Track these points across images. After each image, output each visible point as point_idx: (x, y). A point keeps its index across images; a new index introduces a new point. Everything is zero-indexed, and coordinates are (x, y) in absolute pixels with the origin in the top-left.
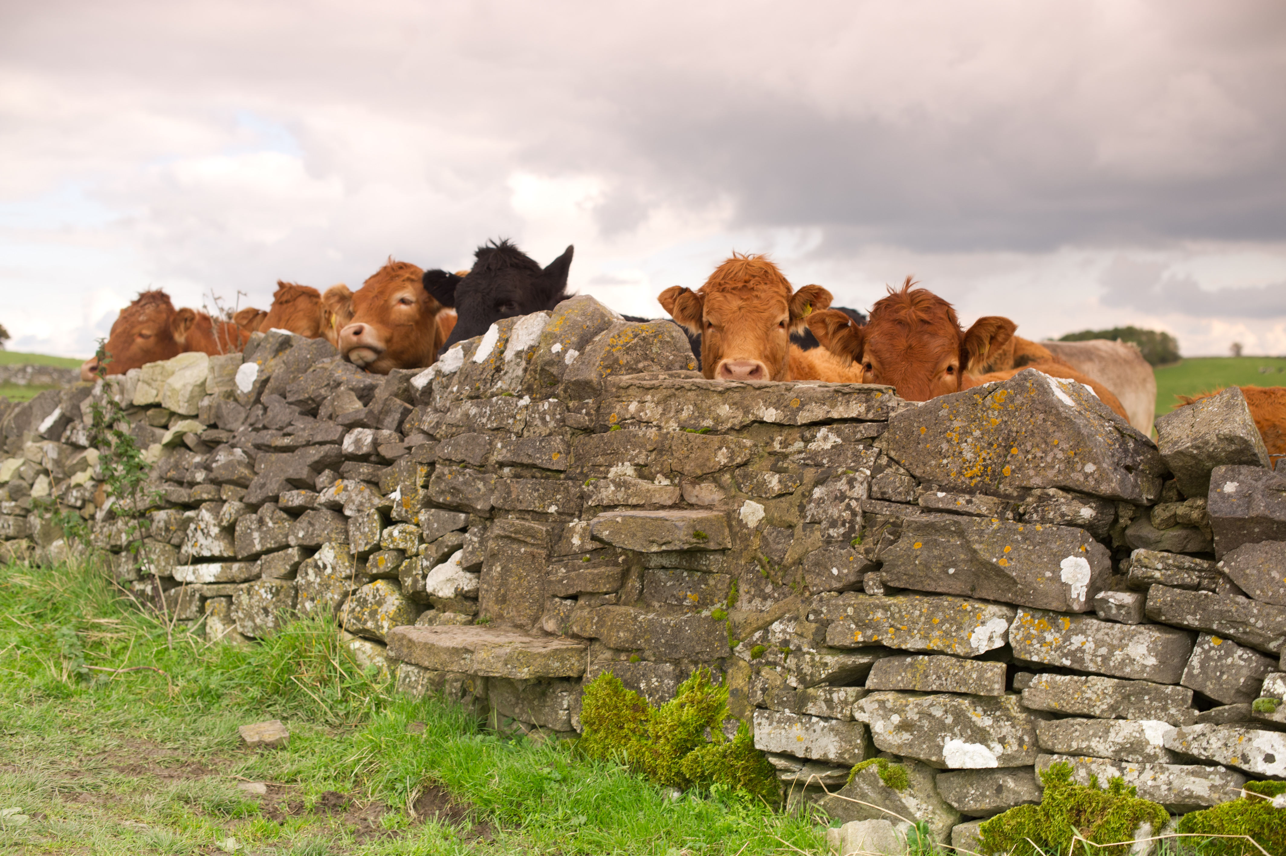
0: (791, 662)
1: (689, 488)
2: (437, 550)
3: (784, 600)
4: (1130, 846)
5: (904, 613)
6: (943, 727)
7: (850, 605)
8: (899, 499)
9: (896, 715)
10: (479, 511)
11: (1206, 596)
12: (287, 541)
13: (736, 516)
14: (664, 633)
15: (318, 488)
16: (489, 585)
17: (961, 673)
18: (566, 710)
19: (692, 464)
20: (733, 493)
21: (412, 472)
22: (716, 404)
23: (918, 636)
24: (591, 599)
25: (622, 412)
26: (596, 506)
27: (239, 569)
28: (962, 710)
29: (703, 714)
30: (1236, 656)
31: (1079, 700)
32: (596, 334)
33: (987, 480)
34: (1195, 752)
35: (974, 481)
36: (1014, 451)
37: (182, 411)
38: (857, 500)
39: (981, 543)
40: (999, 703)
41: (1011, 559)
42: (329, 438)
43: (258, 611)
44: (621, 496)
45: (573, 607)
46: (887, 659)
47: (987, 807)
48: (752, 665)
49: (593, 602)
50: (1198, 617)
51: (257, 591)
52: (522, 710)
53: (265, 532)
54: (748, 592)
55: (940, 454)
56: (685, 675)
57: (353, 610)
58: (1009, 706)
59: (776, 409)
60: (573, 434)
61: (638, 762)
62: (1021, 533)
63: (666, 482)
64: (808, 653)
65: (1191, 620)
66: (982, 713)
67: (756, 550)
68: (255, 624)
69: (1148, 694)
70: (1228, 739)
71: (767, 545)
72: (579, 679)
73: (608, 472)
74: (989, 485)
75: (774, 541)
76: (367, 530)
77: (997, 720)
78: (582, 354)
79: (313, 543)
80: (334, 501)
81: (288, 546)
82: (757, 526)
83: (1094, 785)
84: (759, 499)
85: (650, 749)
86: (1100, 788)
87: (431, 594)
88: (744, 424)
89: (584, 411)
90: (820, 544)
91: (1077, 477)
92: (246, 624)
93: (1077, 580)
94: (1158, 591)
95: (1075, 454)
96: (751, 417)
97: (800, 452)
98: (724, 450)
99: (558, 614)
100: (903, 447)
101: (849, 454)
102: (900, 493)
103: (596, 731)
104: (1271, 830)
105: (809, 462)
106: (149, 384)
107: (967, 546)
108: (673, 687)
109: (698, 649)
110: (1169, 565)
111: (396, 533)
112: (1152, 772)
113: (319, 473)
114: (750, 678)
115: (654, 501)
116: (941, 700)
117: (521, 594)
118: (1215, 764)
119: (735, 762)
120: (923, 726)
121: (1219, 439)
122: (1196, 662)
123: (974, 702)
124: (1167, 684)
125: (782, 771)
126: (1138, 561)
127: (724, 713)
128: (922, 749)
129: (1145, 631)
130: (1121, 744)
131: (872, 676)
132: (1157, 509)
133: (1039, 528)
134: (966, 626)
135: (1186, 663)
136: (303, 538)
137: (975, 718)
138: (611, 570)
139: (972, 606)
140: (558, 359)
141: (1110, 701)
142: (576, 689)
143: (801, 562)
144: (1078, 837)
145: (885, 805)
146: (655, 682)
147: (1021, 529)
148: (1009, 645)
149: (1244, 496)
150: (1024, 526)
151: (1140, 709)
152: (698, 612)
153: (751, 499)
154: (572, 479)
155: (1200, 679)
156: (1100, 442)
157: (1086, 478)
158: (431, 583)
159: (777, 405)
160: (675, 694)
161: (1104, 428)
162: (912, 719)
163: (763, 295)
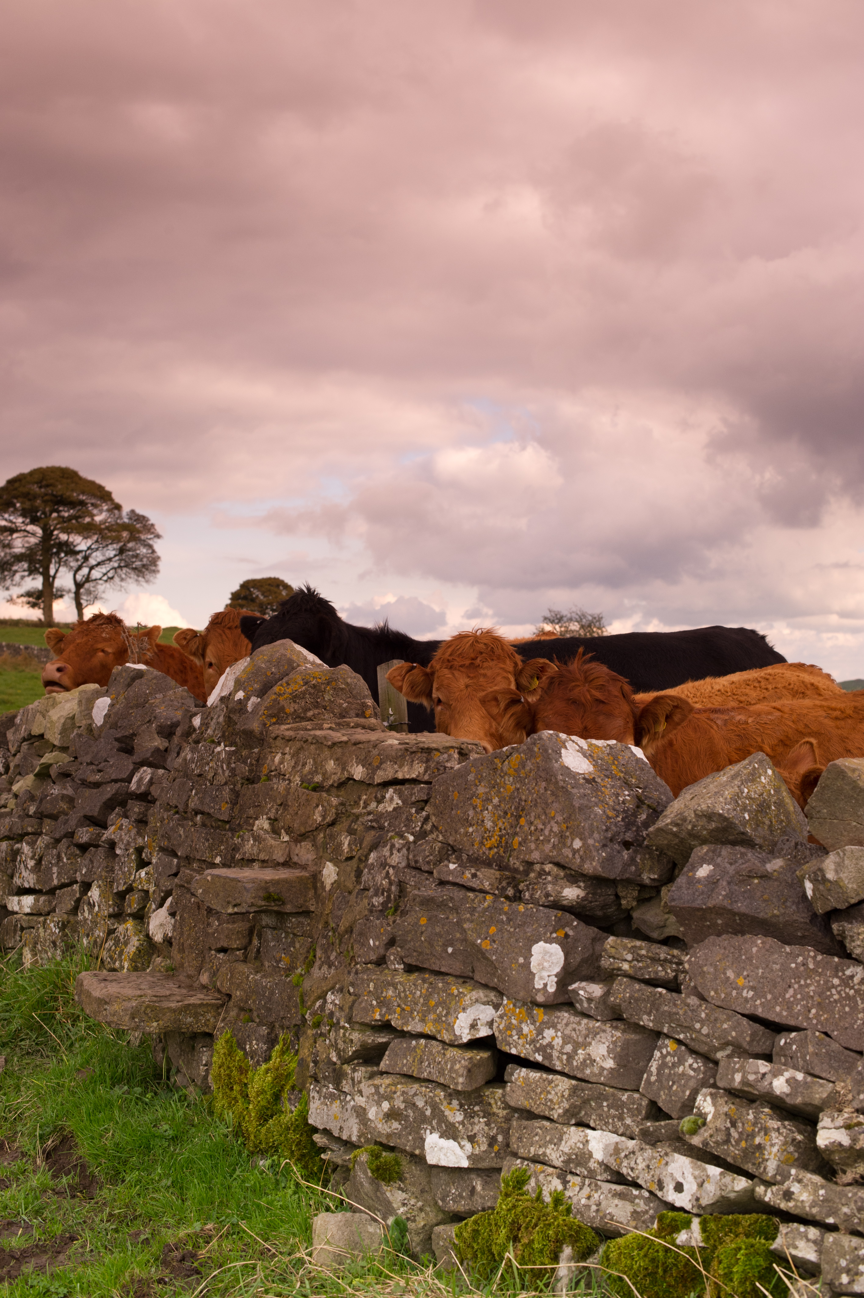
0: (333, 1035)
1: (295, 846)
2: (160, 894)
3: (340, 969)
4: (553, 1270)
5: (408, 993)
6: (424, 1119)
7: (372, 980)
8: (427, 869)
9: (387, 1102)
11: (660, 993)
12: (75, 877)
13: (320, 877)
14: (264, 995)
15: (106, 825)
17: (442, 1062)
18: (206, 1065)
19: (299, 821)
20: (321, 854)
22: (326, 759)
23: (417, 1018)
24: (230, 954)
25: (271, 763)
26: (241, 858)
27: (45, 901)
28: (436, 1102)
29: (278, 1083)
30: (687, 1064)
31: (543, 1101)
32: (282, 680)
33: (501, 851)
34: (624, 1171)
35: (492, 852)
36: (522, 821)
37: (56, 743)
38: (394, 867)
39: (472, 922)
40: (482, 1096)
41: (494, 941)
42: (122, 776)
43: (50, 945)
44: (255, 851)
45: (222, 961)
46: (399, 1040)
47: (462, 1209)
48: (313, 1035)
49: (229, 957)
50: (652, 1018)
51: (49, 925)
52: (183, 1062)
53: (61, 868)
54: (320, 959)
55: (468, 822)
56: (276, 1039)
57: (111, 948)
58: (492, 1101)
59: (363, 766)
60: (242, 784)
61: (239, 1126)
62: (506, 913)
63: (286, 838)
64: (343, 1027)
65: (647, 1021)
66: (458, 1107)
67: (328, 914)
68: (48, 957)
69: (607, 1100)
70: (650, 1160)
71: (334, 910)
72: (212, 1036)
73: (253, 825)
74: (502, 857)
75: (339, 906)
76: (126, 869)
77: (470, 1115)
79: (91, 880)
80: (111, 840)
81: (76, 882)
82: (331, 890)
83: (539, 1198)
84: (335, 862)
85: (249, 1113)
86: (543, 1202)
87: (151, 938)
88: (341, 781)
89: (249, 761)
90: (366, 912)
91: (567, 852)
92: (43, 956)
93: (543, 969)
94: (621, 985)
95: (567, 827)
96: (346, 775)
97: (369, 813)
98: (320, 808)
99: (212, 967)
100: (443, 813)
101: (404, 817)
102: (428, 863)
103: (219, 1090)
104: (665, 1271)
105: (374, 824)
106: (44, 716)
107: (460, 924)
108: (266, 1051)
109: (282, 1013)
110: (642, 956)
112: (589, 1189)
113: (113, 809)
114: (313, 1048)
116: (424, 1089)
117: (190, 945)
118: (638, 1186)
119: (292, 1136)
120: (408, 1116)
121: (696, 815)
122: (654, 1069)
123: (450, 1095)
124: (626, 1090)
125: (324, 1150)
126: (605, 950)
127: (291, 1083)
128: (408, 1141)
129: (609, 1030)
130: (569, 1155)
131: (386, 1057)
132: (664, 890)
133: (521, 908)
134: (452, 1011)
135: (645, 1069)
136: (85, 875)
137: (447, 1113)
138: (241, 926)
139: (458, 989)
140: (239, 707)
141: (566, 1105)
142: (210, 1046)
143: (352, 931)
144: (510, 1255)
145: (377, 1197)
146: (254, 1045)
147: (506, 908)
148: (493, 1035)
149: (712, 882)
150: (510, 905)
151: (600, 1116)
152: (287, 976)
153: (330, 861)
154: (231, 830)
155: (655, 1088)
156: (596, 815)
157: (574, 855)
158: (151, 927)
159: (364, 762)
160: (267, 1059)
161: (617, 797)
162: (399, 1108)
163: (489, 673)
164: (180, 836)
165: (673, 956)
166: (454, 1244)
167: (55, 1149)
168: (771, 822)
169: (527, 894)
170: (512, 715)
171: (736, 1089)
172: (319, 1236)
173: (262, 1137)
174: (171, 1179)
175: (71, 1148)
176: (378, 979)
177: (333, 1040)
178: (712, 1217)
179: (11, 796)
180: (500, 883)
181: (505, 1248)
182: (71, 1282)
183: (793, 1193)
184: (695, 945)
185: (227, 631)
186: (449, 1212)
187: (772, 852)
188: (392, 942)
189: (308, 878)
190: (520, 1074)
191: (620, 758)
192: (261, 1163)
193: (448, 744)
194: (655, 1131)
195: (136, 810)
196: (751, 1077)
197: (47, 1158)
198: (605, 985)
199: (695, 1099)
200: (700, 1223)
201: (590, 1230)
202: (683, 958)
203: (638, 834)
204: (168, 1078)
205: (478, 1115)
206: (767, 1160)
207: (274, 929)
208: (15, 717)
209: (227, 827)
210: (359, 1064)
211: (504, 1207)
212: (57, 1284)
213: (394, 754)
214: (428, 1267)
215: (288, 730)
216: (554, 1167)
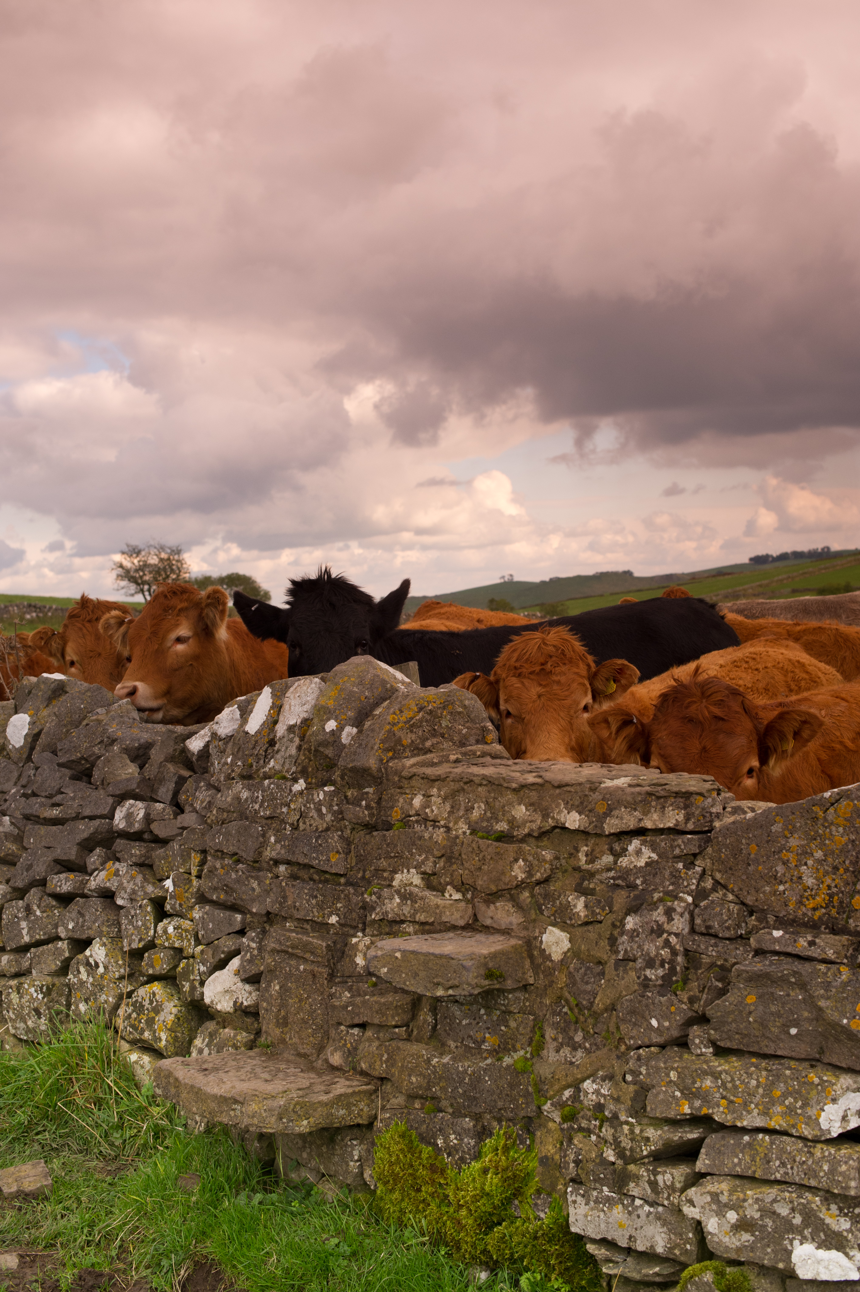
0: (607, 1132)
1: (482, 907)
2: (213, 954)
3: (598, 1053)
5: (738, 1083)
6: (791, 1228)
7: (673, 1069)
8: (727, 936)
9: (733, 1211)
10: (255, 914)
12: (57, 932)
13: (538, 944)
14: (461, 1081)
15: (89, 870)
16: (268, 1003)
17: (810, 1162)
18: (357, 1161)
19: (485, 878)
20: (533, 917)
21: (186, 858)
22: (511, 804)
23: (756, 1111)
24: (378, 1032)
25: (406, 807)
26: (381, 920)
27: (9, 961)
28: (813, 1210)
29: (509, 1185)
32: (377, 705)
33: (834, 912)
35: (818, 914)
38: (677, 935)
39: (828, 998)
42: (99, 812)
43: (30, 1012)
44: (407, 910)
45: (361, 1037)
46: (719, 1135)
48: (562, 1130)
49: (381, 1035)
51: (27, 990)
52: (309, 1154)
53: (33, 922)
54: (555, 1039)
55: (776, 879)
56: (487, 1132)
57: (130, 1015)
59: (580, 813)
60: (353, 829)
61: (439, 1232)
63: (457, 896)
64: (627, 1123)
67: (562, 988)
68: (28, 1027)
71: (574, 983)
72: (370, 1126)
73: (392, 879)
74: (836, 918)
75: (582, 979)
76: (140, 923)
78: (360, 732)
79: (84, 937)
80: (104, 888)
81: (59, 938)
82: (562, 960)
84: (564, 927)
85: (451, 1218)
87: (209, 1006)
88: (543, 830)
89: (364, 803)
90: (636, 987)
92: (18, 1025)
96: (551, 823)
98: (521, 862)
99: (345, 1045)
100: (731, 869)
101: (667, 874)
102: (728, 928)
103: (392, 1191)
105: (619, 882)
107: (810, 1001)
108: (474, 1146)
109: (500, 1104)
111: (171, 929)
113: (91, 851)
114: (562, 1144)
115: (444, 919)
116: (787, 1194)
117: (303, 1019)
119: (547, 1247)
120: (764, 1226)
123: (831, 1200)
125: (605, 1262)
127: (532, 1185)
128: (766, 1254)
131: (703, 1156)
134: (813, 1102)
136: (73, 930)
137: (828, 1220)
140: (332, 738)
142: (367, 1139)
143: (614, 1009)
146: (453, 1140)
152: (498, 1060)
153: (554, 925)
158: (205, 993)
159: (580, 808)
162: (752, 1217)
163: (562, 679)
164: (253, 889)
176: (684, 1068)
180: (848, 950)
188: (693, 1023)
189: (522, 947)
193: (709, 786)
195: (132, 851)
207: (463, 1003)
210: (660, 1165)
215: (413, 766)
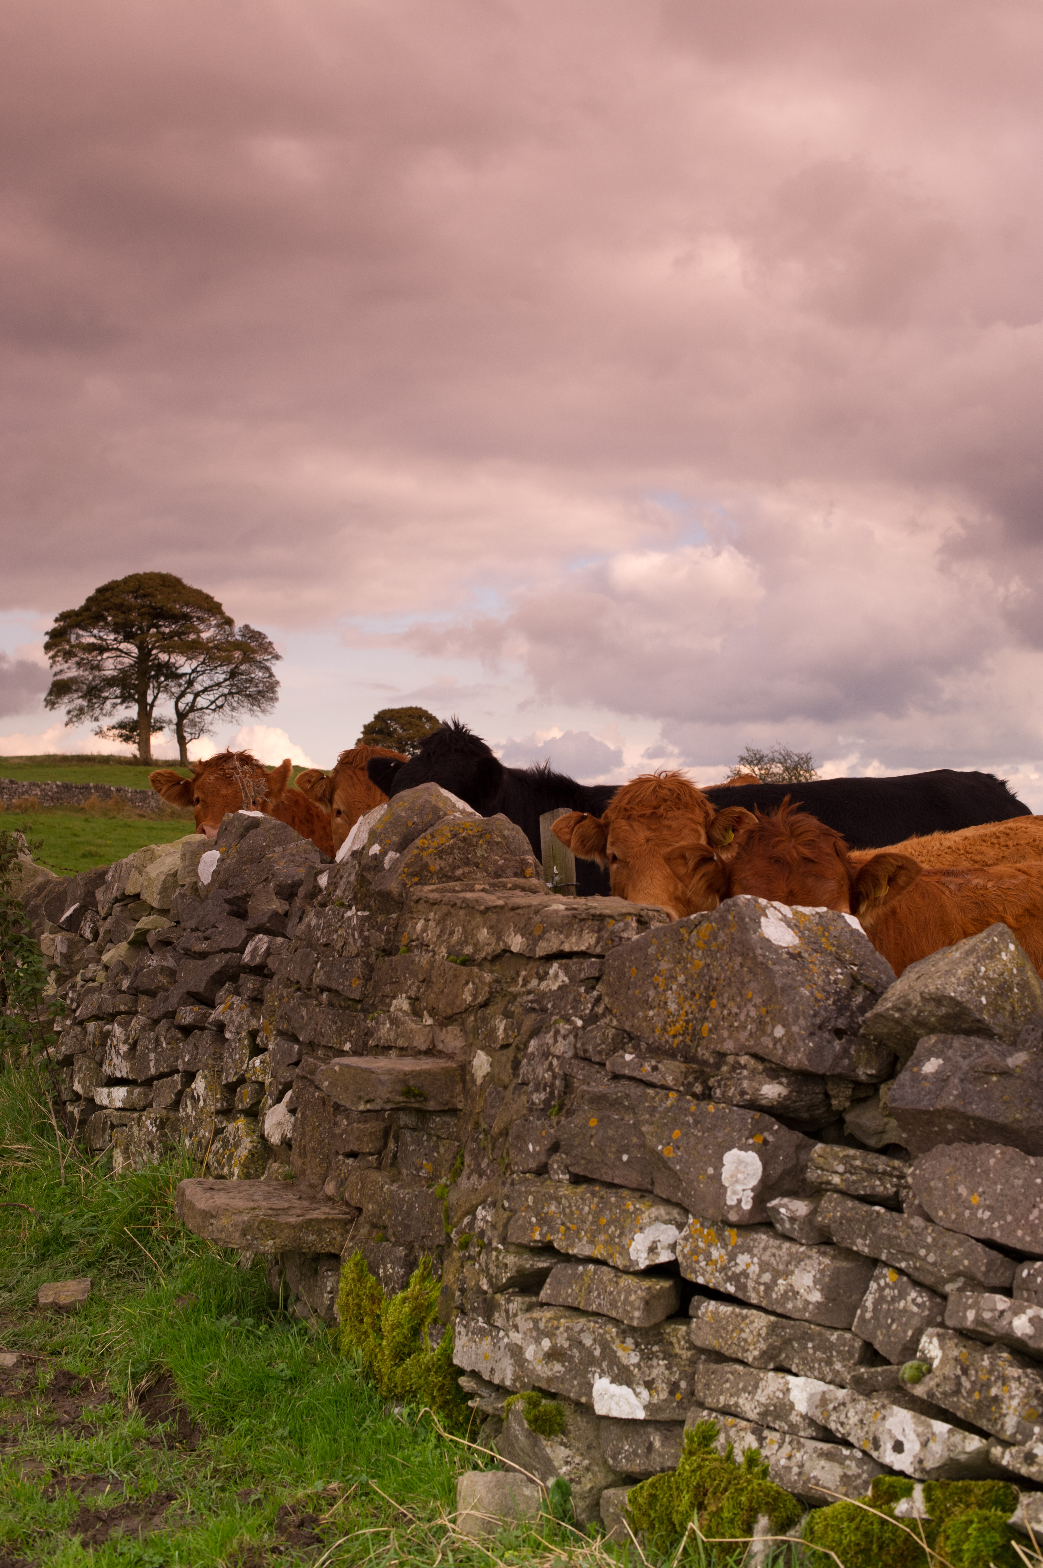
0: (484, 1259)
1: (440, 1031)
2: (278, 1087)
3: (493, 1179)
4: (746, 1544)
5: (574, 1208)
6: (592, 1361)
7: (531, 1193)
9: (547, 1339)
11: (878, 1213)
12: (176, 1065)
13: (470, 1069)
14: (401, 1209)
15: (214, 1003)
16: (297, 1133)
17: (614, 1292)
18: (330, 1292)
19: (445, 1001)
20: (471, 1041)
22: (478, 927)
23: (585, 1239)
25: (412, 931)
27: (140, 1094)
28: (607, 1341)
29: (417, 1315)
31: (736, 1341)
33: (688, 1039)
34: (833, 1426)
35: (677, 1041)
36: (713, 1004)
37: (155, 904)
38: (558, 1057)
39: (652, 1124)
40: (661, 1334)
41: (678, 1148)
42: (234, 945)
43: (145, 1146)
44: (392, 1036)
45: (351, 1167)
46: (563, 1265)
47: (636, 1469)
48: (460, 1258)
49: (360, 1163)
50: (867, 1242)
51: (145, 1122)
52: (304, 1288)
53: (159, 1054)
54: (469, 1166)
55: (647, 1004)
56: (415, 1263)
57: (218, 1151)
58: (674, 1340)
59: (523, 936)
60: (377, 956)
61: (370, 1365)
62: (693, 1114)
63: (430, 1021)
64: (496, 1249)
65: (861, 1246)
66: (633, 1347)
67: (479, 1113)
68: (143, 1161)
69: (812, 1340)
70: (864, 1413)
71: (486, 1108)
72: (338, 1258)
73: (390, 1005)
74: (689, 1046)
75: (490, 1104)
76: (237, 1057)
77: (647, 1357)
78: (399, 857)
79: (195, 1069)
80: (219, 1021)
81: (178, 1071)
82: (483, 1084)
83: (729, 1457)
84: (488, 1050)
85: (381, 1350)
86: (734, 1462)
87: (267, 1140)
88: (496, 953)
89: (386, 928)
90: (524, 1111)
91: (767, 1041)
92: (137, 1160)
93: (737, 1181)
94: (830, 1202)
95: (767, 1012)
96: (502, 946)
97: (529, 992)
98: (471, 985)
99: (339, 1175)
100: (618, 993)
101: (571, 997)
102: (600, 1052)
104: (881, 1548)
105: (535, 1005)
106: (140, 873)
107: (638, 1126)
108: (403, 1276)
109: (423, 1231)
110: (856, 1167)
111: (258, 1064)
112: (789, 1448)
113: (223, 985)
114: (459, 1273)
115: (415, 1044)
116: (592, 1324)
117: (313, 1148)
118: (849, 1445)
119: (434, 1378)
120: (572, 1357)
121: (923, 998)
122: (869, 1304)
123: (624, 1332)
124: (836, 1329)
125: (471, 1396)
126: (812, 1160)
127: (432, 1315)
128: (573, 1386)
129: (815, 1256)
130: (766, 1406)
131: (547, 1286)
132: (883, 1088)
133: (711, 1108)
134: (627, 1231)
135: (859, 1303)
136: (188, 1063)
137: (620, 1353)
138: (375, 1126)
139: (634, 1205)
140: (374, 863)
141: (763, 1346)
142: (336, 1269)
143: (507, 1134)
144: (693, 1525)
145: (535, 1453)
146: (389, 1269)
147: (693, 1108)
148: (676, 1260)
149: (941, 1079)
150: (697, 1105)
151: (804, 1359)
152: (429, 1187)
153: (482, 1049)
154: (365, 1011)
155: (870, 1327)
156: (802, 997)
157: (775, 1044)
158: (267, 1126)
159: (524, 931)
160: (405, 1286)
161: (827, 976)
162: (562, 1346)
163: (674, 824)
164: (303, 1017)
165: (894, 1168)
166: (627, 1511)
167: (150, 1390)
168: (1013, 1007)
169: (718, 1091)
170: (703, 875)
171: (968, 1330)
172: (464, 1499)
173: (397, 1379)
174: (288, 1428)
175: (169, 1390)
176: (538, 1192)
177: (484, 1265)
178: (938, 1484)
179: (100, 967)
180: (686, 1077)
181: (688, 1517)
182: (168, 1549)
183: (1036, 1456)
184: (921, 1155)
185: (359, 773)
186: (621, 1473)
187: (1014, 1044)
188: (555, 1148)
189: (455, 1070)
190: (709, 1308)
191: (832, 928)
192: (397, 1410)
193: (624, 911)
194: (870, 1378)
195: (250, 985)
196: (987, 1315)
197: (140, 1401)
198: (811, 1202)
199: (918, 1341)
200: (924, 1490)
201: (791, 1496)
202: (905, 1170)
203: (853, 1021)
204: (286, 1308)
205: (657, 1357)
206: (1005, 1415)
207: (414, 1129)
208: (105, 873)
209: (359, 1007)
210: (514, 1294)
211: (687, 1467)
212: (151, 1551)
213: (559, 921)
214: (594, 1538)
215: (432, 891)
216: (748, 1420)
